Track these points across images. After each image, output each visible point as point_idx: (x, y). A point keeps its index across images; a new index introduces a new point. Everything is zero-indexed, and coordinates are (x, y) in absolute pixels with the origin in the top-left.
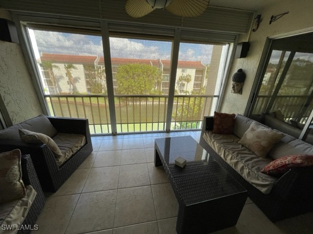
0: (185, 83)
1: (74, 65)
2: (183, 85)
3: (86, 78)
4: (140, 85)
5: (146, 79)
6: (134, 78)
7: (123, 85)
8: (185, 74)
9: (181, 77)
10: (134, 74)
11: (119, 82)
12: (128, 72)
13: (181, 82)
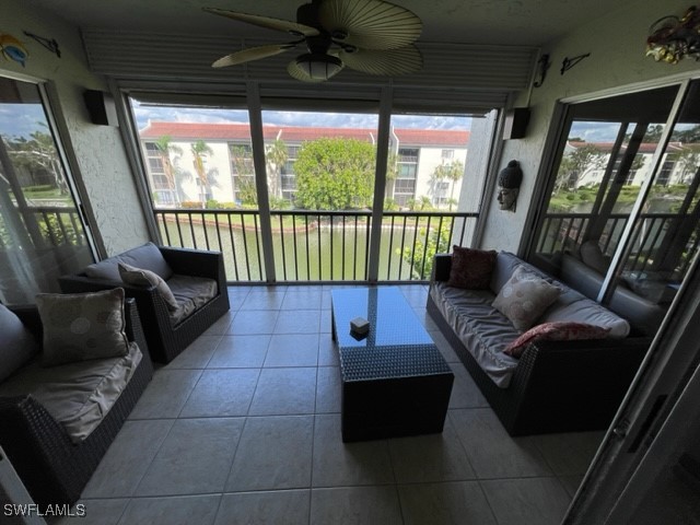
0: (451, 181)
1: (209, 145)
2: (444, 187)
3: (234, 172)
4: (347, 186)
5: (360, 173)
6: (332, 172)
7: (309, 187)
8: (448, 162)
9: (441, 167)
10: (332, 163)
11: (300, 180)
12: (319, 159)
13: (439, 180)
